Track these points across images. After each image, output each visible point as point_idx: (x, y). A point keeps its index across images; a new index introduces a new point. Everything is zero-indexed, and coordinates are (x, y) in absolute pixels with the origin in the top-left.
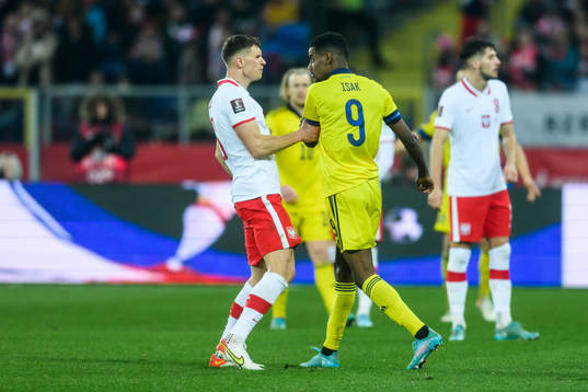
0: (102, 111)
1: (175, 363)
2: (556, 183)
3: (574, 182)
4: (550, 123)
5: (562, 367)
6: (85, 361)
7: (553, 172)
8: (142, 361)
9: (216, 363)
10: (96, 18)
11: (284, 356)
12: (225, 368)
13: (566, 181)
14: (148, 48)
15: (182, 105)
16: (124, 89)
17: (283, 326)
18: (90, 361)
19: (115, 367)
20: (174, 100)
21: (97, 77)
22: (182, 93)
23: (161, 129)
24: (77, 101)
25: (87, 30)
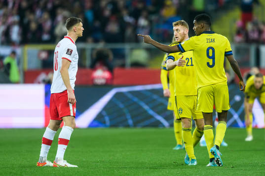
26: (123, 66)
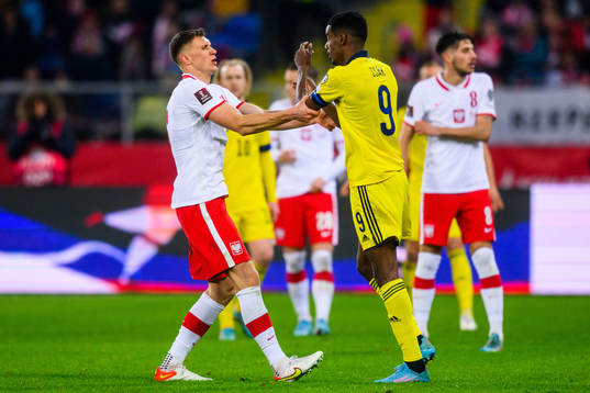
0: (40, 110)
1: (117, 377)
2: (524, 182)
3: (543, 181)
4: (517, 119)
5: (530, 378)
6: (20, 375)
7: (520, 171)
8: (81, 376)
9: (162, 377)
10: (32, 10)
11: (233, 368)
12: (172, 382)
13: (534, 181)
14: (88, 42)
15: (125, 102)
16: (63, 85)
17: (232, 337)
18: (27, 376)
19: (52, 382)
20: (116, 96)
21: (32, 73)
22: (125, 89)
23: (103, 128)
24: (14, 99)
25: (23, 23)
26: (115, 138)
